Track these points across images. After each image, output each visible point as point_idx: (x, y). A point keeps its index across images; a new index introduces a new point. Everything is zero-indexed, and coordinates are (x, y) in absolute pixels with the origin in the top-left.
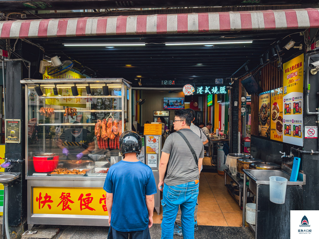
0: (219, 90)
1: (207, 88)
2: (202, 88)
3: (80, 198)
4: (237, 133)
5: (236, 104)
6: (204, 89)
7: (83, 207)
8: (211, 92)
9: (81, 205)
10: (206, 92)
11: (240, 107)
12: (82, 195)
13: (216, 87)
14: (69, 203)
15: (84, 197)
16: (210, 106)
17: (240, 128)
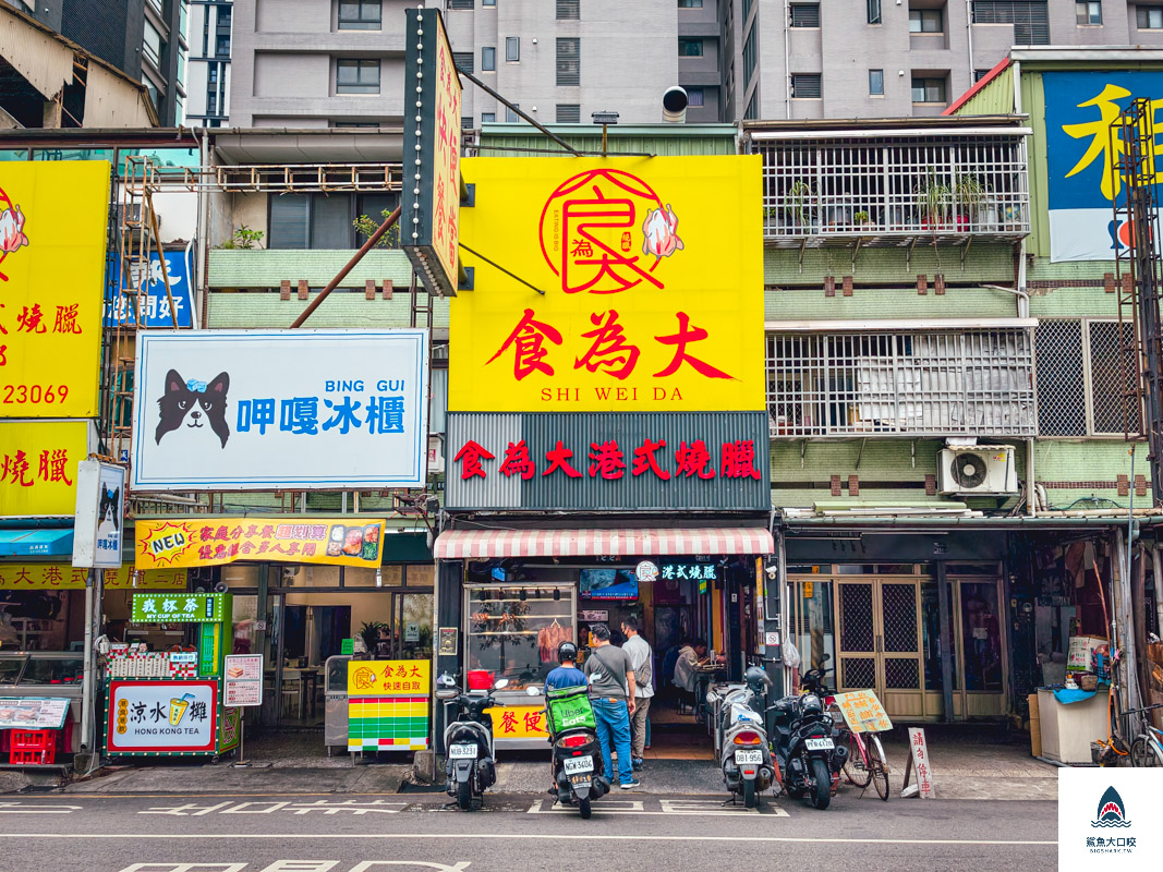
0: (702, 572)
1: (681, 569)
2: (671, 567)
3: (526, 718)
4: (740, 654)
5: (734, 599)
6: (675, 570)
7: (530, 728)
8: (689, 575)
9: (527, 725)
10: (679, 575)
11: (742, 604)
12: (528, 714)
13: (697, 567)
14: (513, 724)
15: (531, 716)
16: (705, 594)
17: (744, 645)
